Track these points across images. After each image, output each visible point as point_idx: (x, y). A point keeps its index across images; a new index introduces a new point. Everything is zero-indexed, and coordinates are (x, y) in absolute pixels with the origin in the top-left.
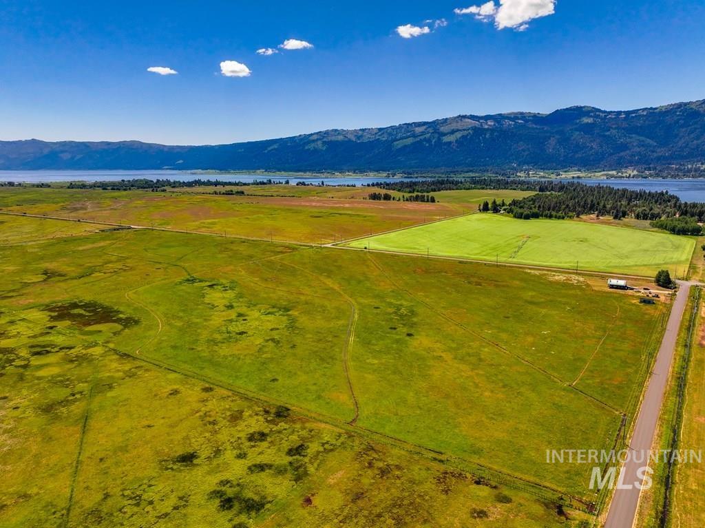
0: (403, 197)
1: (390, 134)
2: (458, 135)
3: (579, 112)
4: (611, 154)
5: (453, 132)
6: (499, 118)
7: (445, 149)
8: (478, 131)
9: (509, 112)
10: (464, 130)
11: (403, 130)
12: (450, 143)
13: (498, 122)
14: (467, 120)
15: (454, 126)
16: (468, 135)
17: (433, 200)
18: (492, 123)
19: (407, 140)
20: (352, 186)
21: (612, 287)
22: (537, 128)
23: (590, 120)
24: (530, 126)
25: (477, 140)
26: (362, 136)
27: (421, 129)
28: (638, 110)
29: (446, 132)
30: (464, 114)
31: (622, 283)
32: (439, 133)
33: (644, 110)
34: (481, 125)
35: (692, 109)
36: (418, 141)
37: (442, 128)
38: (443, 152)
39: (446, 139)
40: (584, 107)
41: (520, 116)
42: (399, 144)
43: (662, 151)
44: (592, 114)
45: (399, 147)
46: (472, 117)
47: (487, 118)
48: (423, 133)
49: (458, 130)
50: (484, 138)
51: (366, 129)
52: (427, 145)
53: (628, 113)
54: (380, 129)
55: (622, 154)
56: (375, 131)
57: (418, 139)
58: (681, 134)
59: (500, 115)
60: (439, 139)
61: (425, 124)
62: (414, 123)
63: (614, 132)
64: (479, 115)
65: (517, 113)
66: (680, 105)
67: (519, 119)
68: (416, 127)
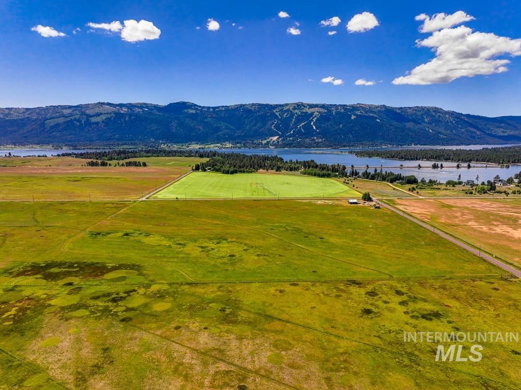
0: (118, 163)
1: (38, 114)
2: (104, 117)
3: (183, 105)
4: (212, 134)
5: (98, 115)
6: (130, 106)
7: (95, 128)
8: (118, 115)
9: (137, 102)
10: (108, 114)
11: (51, 111)
12: (97, 123)
13: (131, 109)
14: (106, 106)
15: (97, 110)
16: (111, 118)
17: (145, 165)
18: (126, 110)
19: (58, 119)
20: (43, 156)
21: (351, 203)
22: (160, 115)
23: (193, 111)
24: (156, 113)
25: (119, 122)
26: (9, 114)
27: (69, 111)
28: (219, 107)
29: (92, 114)
30: (103, 102)
31: (355, 201)
32: (86, 115)
33: (223, 107)
34: (119, 110)
35: (247, 108)
36: (69, 121)
37: (88, 111)
38: (93, 130)
39: (93, 120)
40: (187, 102)
41: (144, 106)
42: (52, 123)
43: (239, 133)
44: (193, 107)
45: (51, 125)
46: (109, 104)
47: (121, 105)
48: (71, 115)
49: (101, 114)
50: (125, 121)
51: (12, 108)
52: (78, 124)
53: (214, 108)
54: (27, 109)
55: (218, 133)
56: (22, 111)
57: (69, 119)
58: (246, 123)
59: (130, 104)
60: (87, 120)
61: (70, 107)
62: (59, 106)
63: (210, 119)
64: (114, 103)
65: (142, 104)
66: (241, 106)
67: (145, 108)
68: (64, 109)
